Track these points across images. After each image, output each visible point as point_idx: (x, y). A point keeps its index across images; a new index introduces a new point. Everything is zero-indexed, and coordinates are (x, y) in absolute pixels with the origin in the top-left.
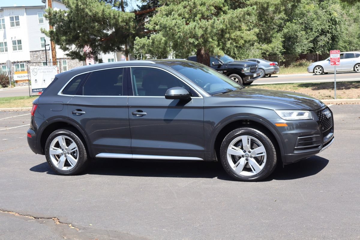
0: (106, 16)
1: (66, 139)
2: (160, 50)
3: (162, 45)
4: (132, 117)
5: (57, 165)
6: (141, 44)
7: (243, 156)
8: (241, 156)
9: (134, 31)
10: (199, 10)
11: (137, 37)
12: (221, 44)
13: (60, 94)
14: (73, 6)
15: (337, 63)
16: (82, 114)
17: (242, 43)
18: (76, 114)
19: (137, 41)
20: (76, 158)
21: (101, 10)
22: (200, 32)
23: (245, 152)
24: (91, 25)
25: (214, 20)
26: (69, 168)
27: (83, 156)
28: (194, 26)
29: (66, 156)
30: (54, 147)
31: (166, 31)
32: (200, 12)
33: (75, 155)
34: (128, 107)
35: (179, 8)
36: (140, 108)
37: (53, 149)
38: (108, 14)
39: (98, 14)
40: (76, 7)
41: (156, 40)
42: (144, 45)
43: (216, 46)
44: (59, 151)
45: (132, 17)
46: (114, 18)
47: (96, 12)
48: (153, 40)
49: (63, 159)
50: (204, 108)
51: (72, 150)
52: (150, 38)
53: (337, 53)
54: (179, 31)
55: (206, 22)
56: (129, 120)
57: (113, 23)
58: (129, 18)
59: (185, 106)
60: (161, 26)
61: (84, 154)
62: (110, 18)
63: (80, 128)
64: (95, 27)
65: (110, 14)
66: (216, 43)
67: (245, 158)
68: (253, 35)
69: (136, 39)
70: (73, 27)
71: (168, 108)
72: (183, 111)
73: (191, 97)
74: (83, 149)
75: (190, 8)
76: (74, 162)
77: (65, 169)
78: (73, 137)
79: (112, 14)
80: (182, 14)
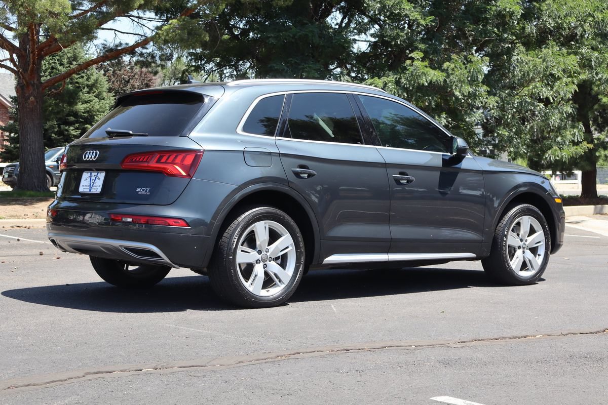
4: (394, 184)
7: (519, 248)
13: (239, 130)
16: (309, 176)
18: (299, 174)
23: (521, 240)
29: (265, 266)
37: (242, 251)
44: (255, 255)
50: (483, 173)
51: (282, 251)
56: (390, 188)
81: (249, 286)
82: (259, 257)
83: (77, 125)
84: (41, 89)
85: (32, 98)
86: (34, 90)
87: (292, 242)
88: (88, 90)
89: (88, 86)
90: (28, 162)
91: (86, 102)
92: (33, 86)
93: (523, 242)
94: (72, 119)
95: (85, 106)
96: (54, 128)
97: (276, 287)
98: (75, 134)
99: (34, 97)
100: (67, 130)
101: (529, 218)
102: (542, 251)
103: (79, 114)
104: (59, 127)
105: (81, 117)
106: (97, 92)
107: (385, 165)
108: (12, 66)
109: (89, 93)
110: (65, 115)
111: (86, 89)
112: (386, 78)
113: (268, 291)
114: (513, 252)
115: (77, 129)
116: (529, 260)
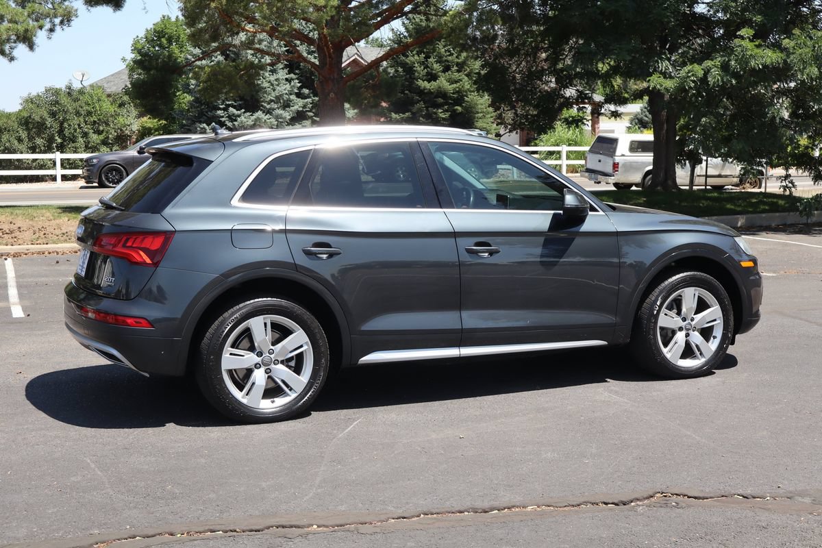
81: (243, 397)
82: (259, 360)
83: (446, 107)
84: (341, 85)
85: (332, 95)
86: (334, 85)
87: (307, 339)
88: (457, 68)
89: (458, 64)
91: (456, 82)
92: (333, 81)
93: (687, 322)
94: (440, 100)
95: (455, 85)
96: (422, 111)
97: (286, 396)
98: (444, 116)
99: (334, 93)
100: (436, 113)
101: (695, 290)
102: (718, 333)
103: (448, 95)
104: (427, 110)
105: (451, 98)
106: (468, 70)
107: (455, 235)
109: (458, 71)
110: (433, 96)
111: (455, 68)
112: (710, 61)
113: (273, 402)
114: (671, 335)
115: (447, 111)
116: (697, 346)
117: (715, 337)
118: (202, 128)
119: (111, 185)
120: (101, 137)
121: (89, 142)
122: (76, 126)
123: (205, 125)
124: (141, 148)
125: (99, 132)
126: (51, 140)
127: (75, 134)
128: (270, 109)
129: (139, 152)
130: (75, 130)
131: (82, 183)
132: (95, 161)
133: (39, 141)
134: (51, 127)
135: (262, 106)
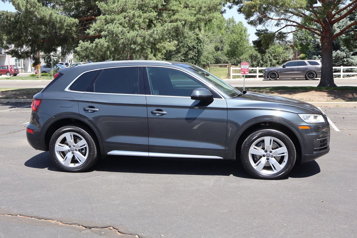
0: (52, 20)
1: (74, 136)
2: (101, 53)
3: (104, 50)
4: (151, 116)
5: (63, 162)
6: (85, 47)
7: (264, 156)
8: (262, 156)
9: (76, 35)
10: (137, 21)
11: (81, 41)
12: (154, 51)
13: (67, 89)
14: (23, 9)
15: (246, 73)
16: (94, 111)
17: (165, 53)
18: (88, 110)
19: (81, 44)
20: (85, 155)
21: (49, 14)
22: (139, 40)
23: (266, 151)
24: (39, 26)
25: (154, 30)
26: (77, 165)
27: (94, 153)
28: (136, 34)
29: (73, 153)
30: (60, 143)
31: (112, 37)
32: (137, 23)
33: (83, 151)
34: (147, 106)
35: (120, 18)
36: (159, 108)
37: (59, 145)
38: (54, 18)
39: (45, 17)
40: (25, 10)
41: (99, 44)
42: (87, 48)
43: (150, 53)
44: (66, 148)
45: (75, 23)
46: (60, 22)
47: (44, 15)
48: (97, 44)
49: (69, 156)
50: (227, 109)
51: (81, 147)
52: (94, 42)
53: (246, 65)
54: (122, 37)
55: (145, 32)
56: (148, 118)
57: (58, 27)
58: (73, 23)
59: (208, 107)
60: (108, 32)
61: (94, 151)
62: (57, 22)
63: (92, 126)
64: (41, 29)
65: (56, 18)
66: (150, 50)
67: (265, 158)
68: (173, 46)
69: (80, 42)
70: (19, 28)
71: (190, 108)
72: (206, 111)
73: (214, 99)
74: (94, 146)
75: (129, 19)
76: (83, 159)
77: (72, 165)
78: (84, 134)
79: (58, 19)
80: (123, 23)
84: (331, 39)
85: (326, 44)
86: (327, 40)
87: (86, 143)
90: (323, 73)
92: (327, 38)
93: (267, 153)
97: (79, 163)
99: (327, 43)
101: (271, 138)
102: (286, 159)
108: (319, 33)
113: (75, 165)
116: (273, 165)
117: (284, 162)
118: (315, 57)
119: (272, 79)
120: (277, 61)
121: (272, 63)
122: (268, 57)
123: (316, 56)
124: (284, 66)
125: (276, 59)
126: (258, 62)
127: (267, 60)
128: (344, 49)
129: (283, 67)
130: (267, 59)
131: (263, 79)
132: (267, 70)
133: (255, 63)
134: (259, 58)
135: (341, 48)
